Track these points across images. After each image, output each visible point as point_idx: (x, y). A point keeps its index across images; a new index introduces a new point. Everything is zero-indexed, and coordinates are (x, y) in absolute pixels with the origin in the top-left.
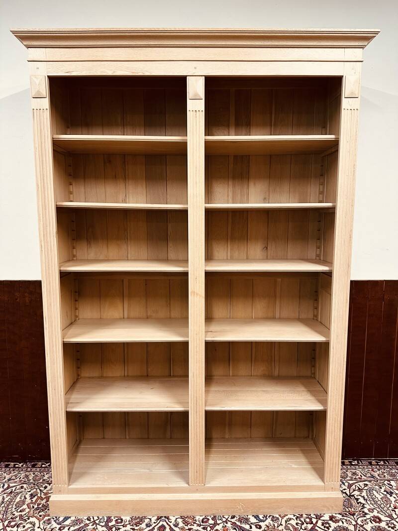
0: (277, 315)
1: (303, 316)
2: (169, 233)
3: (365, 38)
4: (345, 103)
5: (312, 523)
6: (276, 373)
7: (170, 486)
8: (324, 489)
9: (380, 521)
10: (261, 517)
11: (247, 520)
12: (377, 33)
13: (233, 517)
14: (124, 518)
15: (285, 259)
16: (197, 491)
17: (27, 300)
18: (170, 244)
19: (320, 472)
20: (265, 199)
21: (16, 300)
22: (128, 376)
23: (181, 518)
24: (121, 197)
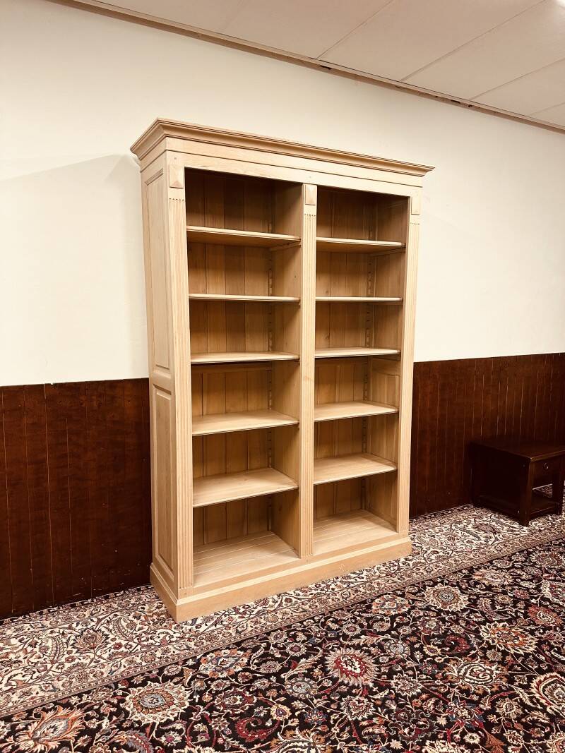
0: (337, 400)
1: (356, 398)
2: (246, 324)
3: (423, 170)
4: (412, 219)
5: (395, 566)
6: (336, 454)
7: (285, 563)
8: (398, 538)
9: (438, 553)
10: (358, 572)
11: (350, 577)
12: (433, 168)
13: (337, 578)
14: (249, 604)
15: (342, 346)
16: (307, 562)
17: (95, 404)
18: (248, 335)
19: (394, 526)
20: (327, 292)
21: (82, 404)
22: (206, 476)
23: (297, 590)
24: (201, 287)
